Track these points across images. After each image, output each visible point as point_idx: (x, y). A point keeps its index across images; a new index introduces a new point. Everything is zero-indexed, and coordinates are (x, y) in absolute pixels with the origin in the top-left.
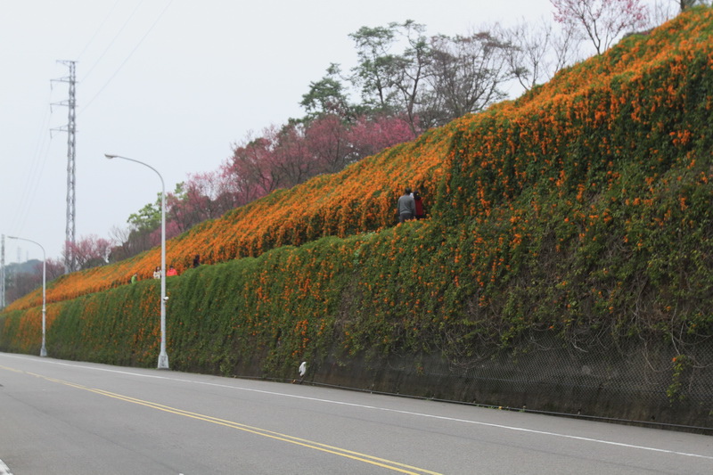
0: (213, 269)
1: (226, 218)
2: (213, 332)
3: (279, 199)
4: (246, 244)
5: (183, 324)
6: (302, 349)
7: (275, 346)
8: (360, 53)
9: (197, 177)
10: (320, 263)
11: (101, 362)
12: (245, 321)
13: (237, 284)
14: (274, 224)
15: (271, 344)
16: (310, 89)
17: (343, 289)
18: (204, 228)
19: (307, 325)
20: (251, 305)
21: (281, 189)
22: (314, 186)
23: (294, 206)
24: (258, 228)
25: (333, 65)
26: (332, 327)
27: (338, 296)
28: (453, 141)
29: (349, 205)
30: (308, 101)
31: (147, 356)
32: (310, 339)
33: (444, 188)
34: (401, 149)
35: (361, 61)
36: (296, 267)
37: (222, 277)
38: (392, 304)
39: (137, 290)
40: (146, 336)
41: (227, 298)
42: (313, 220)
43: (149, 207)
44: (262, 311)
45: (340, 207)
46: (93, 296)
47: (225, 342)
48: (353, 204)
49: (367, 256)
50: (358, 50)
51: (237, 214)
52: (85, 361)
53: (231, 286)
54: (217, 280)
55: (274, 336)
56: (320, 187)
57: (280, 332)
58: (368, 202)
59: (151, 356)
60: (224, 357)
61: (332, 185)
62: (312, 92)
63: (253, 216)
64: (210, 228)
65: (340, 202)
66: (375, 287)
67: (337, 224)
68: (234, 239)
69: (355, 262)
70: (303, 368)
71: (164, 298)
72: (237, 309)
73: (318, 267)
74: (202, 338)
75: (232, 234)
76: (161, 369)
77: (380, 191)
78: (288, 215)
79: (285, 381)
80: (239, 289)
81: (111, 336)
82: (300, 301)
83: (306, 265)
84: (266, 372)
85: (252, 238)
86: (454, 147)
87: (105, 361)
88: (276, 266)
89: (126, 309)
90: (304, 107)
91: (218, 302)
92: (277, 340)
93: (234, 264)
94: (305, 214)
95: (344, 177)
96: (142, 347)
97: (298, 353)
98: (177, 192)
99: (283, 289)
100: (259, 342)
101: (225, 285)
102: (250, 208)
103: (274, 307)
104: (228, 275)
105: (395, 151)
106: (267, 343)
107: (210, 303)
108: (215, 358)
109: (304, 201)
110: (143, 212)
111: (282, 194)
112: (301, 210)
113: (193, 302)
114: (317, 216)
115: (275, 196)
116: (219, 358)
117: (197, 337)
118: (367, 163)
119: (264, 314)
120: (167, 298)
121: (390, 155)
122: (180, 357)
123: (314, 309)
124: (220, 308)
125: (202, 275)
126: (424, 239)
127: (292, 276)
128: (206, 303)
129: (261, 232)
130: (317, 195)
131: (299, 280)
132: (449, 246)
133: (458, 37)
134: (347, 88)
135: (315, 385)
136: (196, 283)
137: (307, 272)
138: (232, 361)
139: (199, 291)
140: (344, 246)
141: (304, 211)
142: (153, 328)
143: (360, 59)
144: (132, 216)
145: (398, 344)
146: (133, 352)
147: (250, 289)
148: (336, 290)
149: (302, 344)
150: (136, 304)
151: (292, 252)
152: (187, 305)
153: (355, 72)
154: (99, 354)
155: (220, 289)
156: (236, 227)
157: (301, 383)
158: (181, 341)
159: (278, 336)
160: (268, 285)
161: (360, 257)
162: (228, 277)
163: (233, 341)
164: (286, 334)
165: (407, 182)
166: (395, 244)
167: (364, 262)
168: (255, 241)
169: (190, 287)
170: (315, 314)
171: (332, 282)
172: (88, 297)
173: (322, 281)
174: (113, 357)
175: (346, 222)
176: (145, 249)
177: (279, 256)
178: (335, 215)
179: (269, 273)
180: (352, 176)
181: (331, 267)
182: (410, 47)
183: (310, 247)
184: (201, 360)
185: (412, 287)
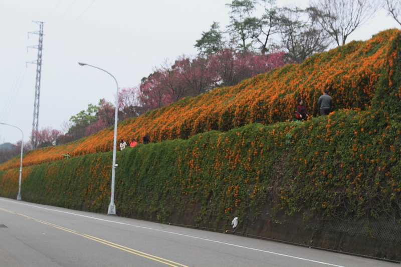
0: (148, 147)
1: (146, 116)
2: (150, 191)
3: (188, 103)
4: (167, 131)
5: (124, 184)
6: (234, 208)
7: (207, 204)
8: (231, 17)
9: (124, 91)
10: (250, 143)
11: (60, 206)
12: (178, 184)
13: (170, 157)
14: (189, 118)
15: (203, 202)
16: (202, 36)
17: (274, 163)
18: (129, 122)
19: (239, 189)
20: (184, 172)
21: (189, 97)
22: (217, 94)
23: (204, 107)
24: (175, 121)
25: (215, 23)
26: (265, 192)
27: (270, 168)
28: (394, 44)
29: (257, 104)
30: (200, 44)
31: (95, 204)
32: (242, 200)
33: (386, 82)
34: (290, 67)
35: (232, 22)
36: (226, 146)
37: (157, 152)
38: (330, 176)
39: (87, 160)
40: (94, 190)
41: (162, 167)
42: (223, 115)
43: (83, 112)
44: (194, 177)
45: (247, 106)
46: (54, 163)
47: (160, 198)
48: (260, 103)
49: (299, 138)
50: (230, 16)
51: (154, 113)
52: (49, 205)
53: (165, 158)
54: (153, 154)
55: (206, 196)
56: (221, 94)
57: (211, 193)
58: (274, 102)
59: (99, 205)
60: (160, 209)
61: (232, 93)
62: (203, 39)
63: (169, 114)
64: (134, 121)
65: (247, 102)
66: (311, 162)
67: (244, 118)
68: (156, 128)
69: (288, 142)
70: (235, 222)
71: (114, 165)
72: (171, 175)
73: (248, 146)
74: (140, 194)
75: (154, 125)
76: (111, 215)
77: (284, 94)
78: (199, 112)
79: (217, 231)
80: (172, 161)
81: (67, 189)
82: (230, 171)
83: (236, 145)
84: (198, 223)
85: (171, 128)
86: (395, 48)
87: (62, 205)
88: (206, 145)
89: (79, 172)
90: (197, 47)
91: (154, 169)
92: (208, 199)
93: (167, 143)
94: (215, 111)
95: (243, 88)
96: (90, 198)
97: (230, 211)
98: (100, 104)
99: (214, 161)
100: (192, 200)
101: (160, 158)
102: (164, 109)
103: (206, 174)
104: (162, 151)
105: (285, 69)
106: (200, 201)
107: (147, 170)
108: (152, 209)
109: (210, 103)
110: (79, 115)
111: (190, 100)
112: (210, 109)
113: (133, 168)
114: (227, 112)
115: (185, 102)
116: (155, 209)
117: (135, 193)
118: (261, 78)
119: (196, 179)
120: (117, 165)
121: (282, 71)
122: (122, 207)
123: (245, 177)
124: (156, 174)
125: (140, 151)
126: (364, 124)
127: (222, 152)
128: (144, 170)
129: (179, 124)
130: (221, 99)
131: (229, 155)
132: (395, 130)
133: (297, 8)
134: (225, 37)
135: (248, 236)
136: (134, 157)
137: (238, 149)
138: (167, 212)
139: (137, 162)
140: (274, 130)
141: (213, 110)
142: (99, 185)
143: (231, 20)
144: (72, 117)
145: (338, 209)
146: (84, 201)
147: (183, 161)
148: (268, 163)
149: (234, 203)
150: (86, 169)
151: (220, 135)
152: (128, 171)
153: (228, 28)
154: (58, 201)
155: (156, 160)
156: (156, 121)
157: (233, 234)
158: (122, 195)
159: (210, 197)
160: (199, 159)
161: (291, 139)
162: (162, 152)
163: (168, 198)
164: (217, 195)
165: (311, 86)
166: (330, 128)
167: (295, 142)
168: (174, 130)
169: (130, 159)
170: (246, 181)
171: (262, 157)
172: (50, 163)
173: (252, 156)
174: (68, 203)
175: (254, 116)
176: (84, 136)
177: (209, 138)
178: (243, 111)
179: (200, 150)
180: (249, 86)
181: (261, 146)
182: (265, 13)
183: (239, 131)
184: (140, 209)
185: (352, 163)
